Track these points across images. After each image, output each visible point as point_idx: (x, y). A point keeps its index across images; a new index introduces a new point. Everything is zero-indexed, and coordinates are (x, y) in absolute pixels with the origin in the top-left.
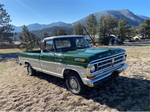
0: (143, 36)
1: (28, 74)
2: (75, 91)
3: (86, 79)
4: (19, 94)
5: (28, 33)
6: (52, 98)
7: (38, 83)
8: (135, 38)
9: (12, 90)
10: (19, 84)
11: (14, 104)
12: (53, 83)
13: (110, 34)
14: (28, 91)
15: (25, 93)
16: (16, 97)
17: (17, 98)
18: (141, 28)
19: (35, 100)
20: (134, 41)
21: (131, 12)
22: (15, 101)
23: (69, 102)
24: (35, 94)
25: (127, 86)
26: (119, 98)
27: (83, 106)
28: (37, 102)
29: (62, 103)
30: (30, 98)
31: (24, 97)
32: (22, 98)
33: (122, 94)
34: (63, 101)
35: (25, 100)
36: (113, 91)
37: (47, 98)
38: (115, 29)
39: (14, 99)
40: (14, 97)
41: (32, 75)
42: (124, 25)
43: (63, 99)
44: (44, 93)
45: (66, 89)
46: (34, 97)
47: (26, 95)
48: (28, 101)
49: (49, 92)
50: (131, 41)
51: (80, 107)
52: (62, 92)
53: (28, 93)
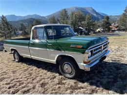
0: (104, 29)
1: (14, 61)
2: (68, 76)
3: (82, 64)
4: (12, 81)
5: (7, 23)
6: (48, 83)
7: (28, 69)
8: (97, 30)
9: (2, 76)
10: (8, 71)
11: (10, 91)
12: (43, 69)
13: (79, 27)
14: (20, 77)
15: (17, 79)
16: (9, 84)
17: (11, 85)
18: (102, 23)
19: (31, 86)
20: (97, 33)
21: (94, 10)
22: (10, 88)
23: (66, 86)
24: (29, 80)
25: (112, 69)
26: (110, 80)
27: (82, 90)
28: (34, 88)
29: (59, 87)
30: (25, 85)
31: (18, 84)
32: (16, 84)
33: (111, 76)
34: (60, 86)
35: (21, 86)
36: (102, 74)
37: (43, 84)
38: (83, 22)
39: (8, 86)
40: (7, 84)
41: (19, 62)
42: (90, 20)
43: (59, 84)
44: (38, 79)
45: (58, 74)
46: (28, 83)
47: (20, 81)
48: (24, 87)
49: (42, 77)
50: (95, 33)
51: (79, 90)
52: (55, 77)
53: (21, 80)
